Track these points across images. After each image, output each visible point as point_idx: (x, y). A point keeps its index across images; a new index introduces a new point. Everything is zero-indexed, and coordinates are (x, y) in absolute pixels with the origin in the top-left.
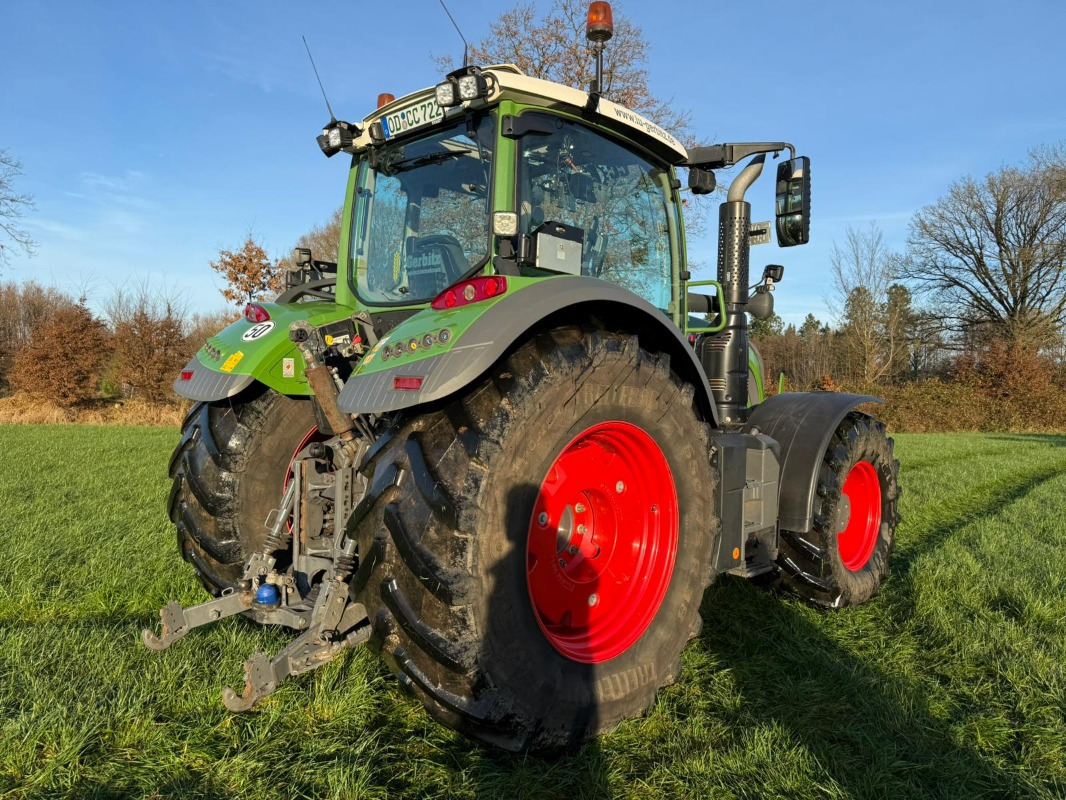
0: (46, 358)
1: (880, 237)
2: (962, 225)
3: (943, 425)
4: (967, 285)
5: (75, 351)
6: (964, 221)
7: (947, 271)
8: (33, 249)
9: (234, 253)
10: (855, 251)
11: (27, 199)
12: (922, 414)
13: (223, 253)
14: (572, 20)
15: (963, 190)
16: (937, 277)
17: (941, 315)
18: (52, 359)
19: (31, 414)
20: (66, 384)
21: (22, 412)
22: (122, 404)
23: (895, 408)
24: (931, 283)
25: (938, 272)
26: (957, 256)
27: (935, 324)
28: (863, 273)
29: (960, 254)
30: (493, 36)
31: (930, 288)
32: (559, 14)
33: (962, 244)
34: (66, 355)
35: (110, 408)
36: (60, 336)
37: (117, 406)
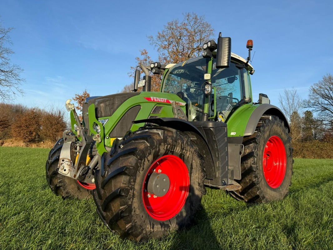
0: (21, 127)
1: (296, 92)
2: (327, 90)
3: (320, 157)
4: (330, 110)
5: (29, 125)
6: (328, 88)
7: (323, 105)
8: (23, 94)
9: (80, 95)
10: (287, 96)
11: (24, 80)
12: (313, 152)
13: (76, 95)
14: (190, 23)
15: (327, 78)
16: (319, 107)
17: (321, 120)
18: (22, 127)
19: (15, 144)
20: (26, 135)
21: (12, 143)
22: (44, 142)
23: (302, 150)
24: (318, 109)
25: (320, 105)
26: (326, 100)
27: (319, 123)
28: (290, 104)
29: (327, 99)
30: (165, 29)
31: (317, 111)
32: (186, 22)
33: (328, 96)
34: (26, 126)
35: (40, 143)
36: (26, 120)
37: (42, 142)
